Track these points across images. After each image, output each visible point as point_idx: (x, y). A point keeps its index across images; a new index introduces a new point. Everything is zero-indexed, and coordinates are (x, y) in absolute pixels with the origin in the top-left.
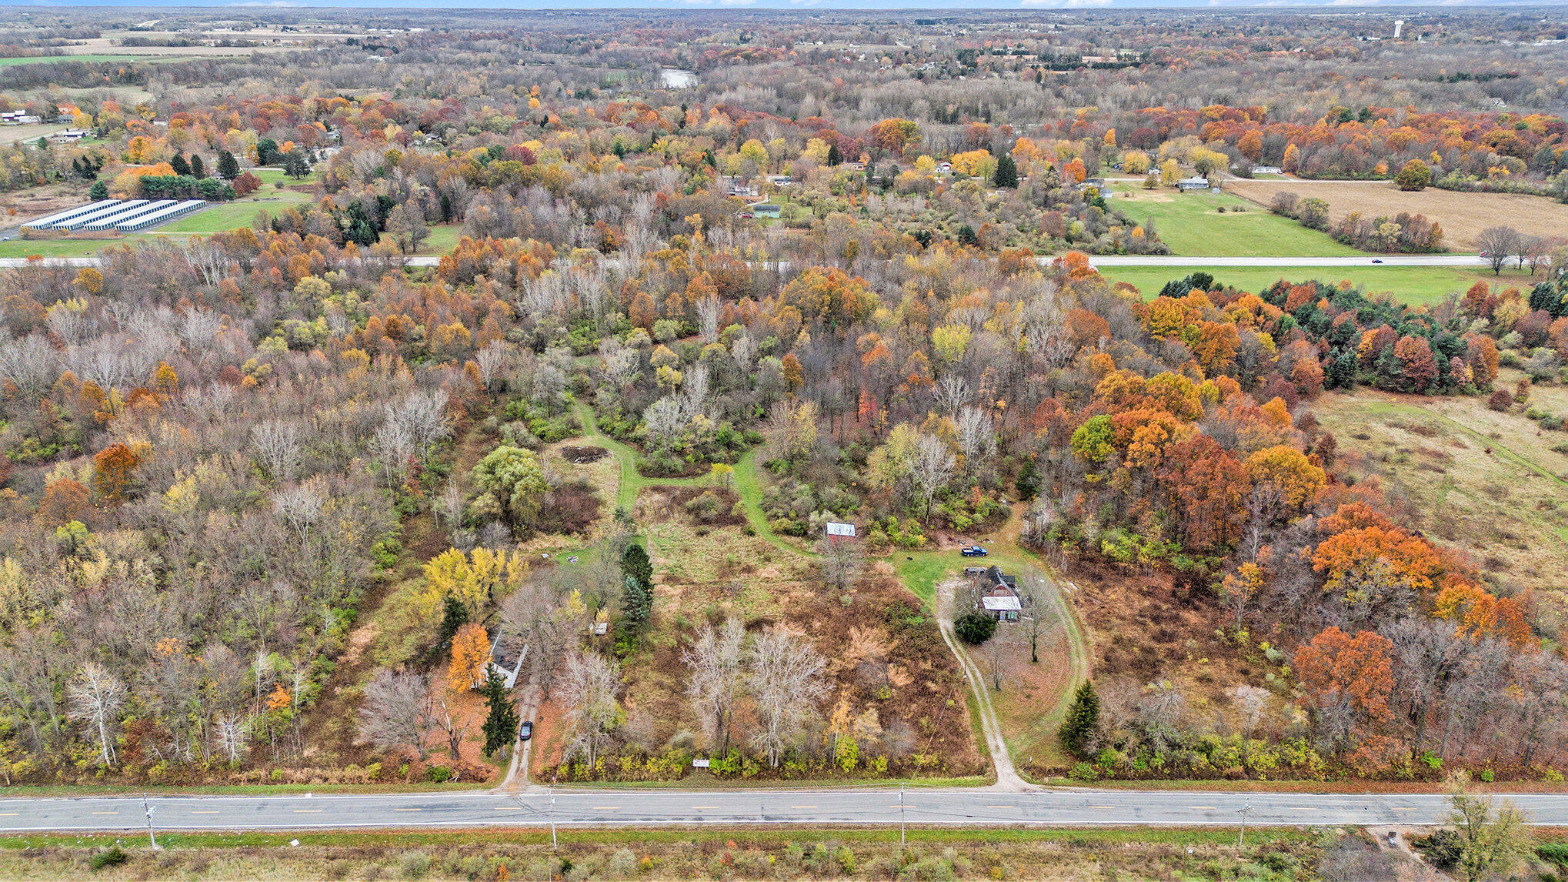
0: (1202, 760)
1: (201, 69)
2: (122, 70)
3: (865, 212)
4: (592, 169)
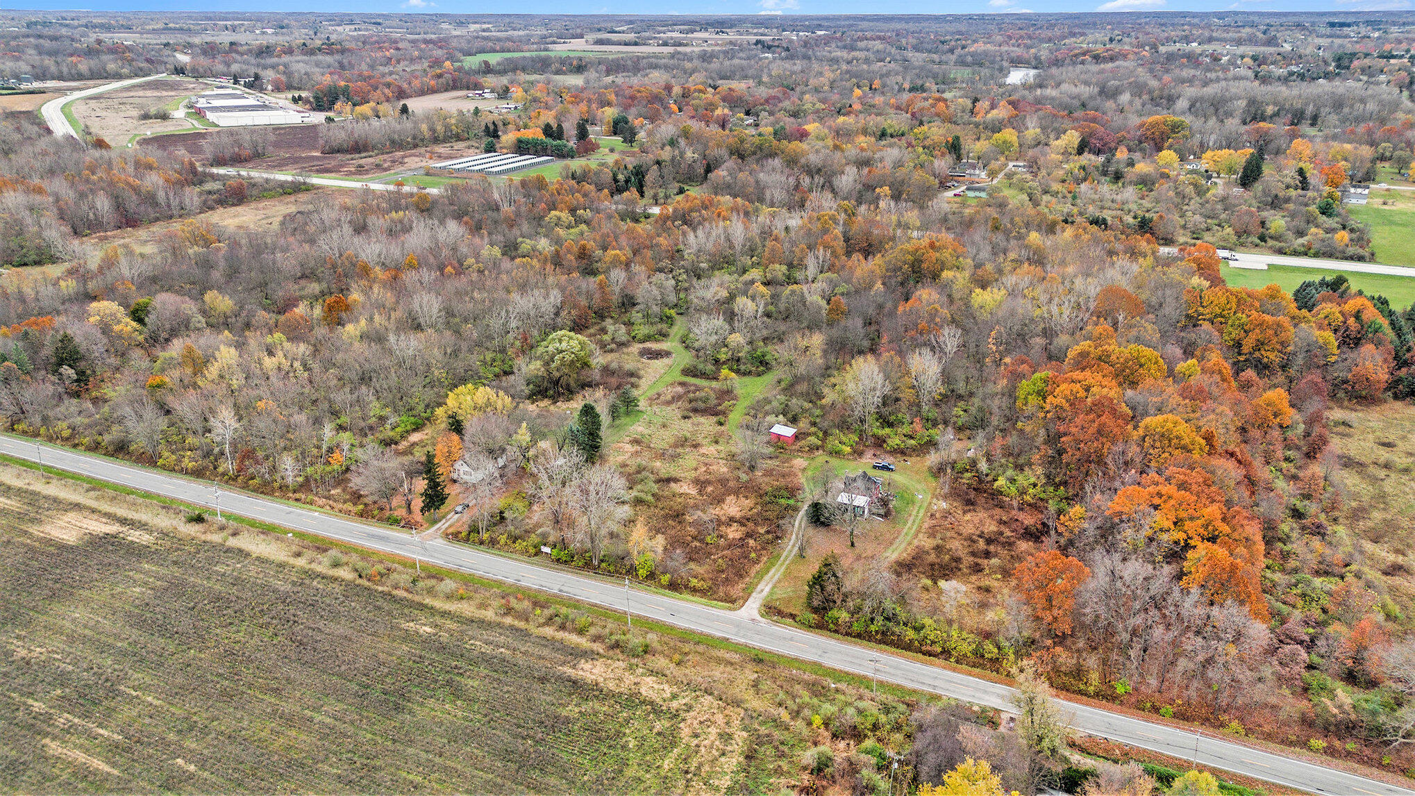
0: (911, 634)
1: (629, 62)
2: (575, 63)
3: (1074, 198)
4: (836, 147)
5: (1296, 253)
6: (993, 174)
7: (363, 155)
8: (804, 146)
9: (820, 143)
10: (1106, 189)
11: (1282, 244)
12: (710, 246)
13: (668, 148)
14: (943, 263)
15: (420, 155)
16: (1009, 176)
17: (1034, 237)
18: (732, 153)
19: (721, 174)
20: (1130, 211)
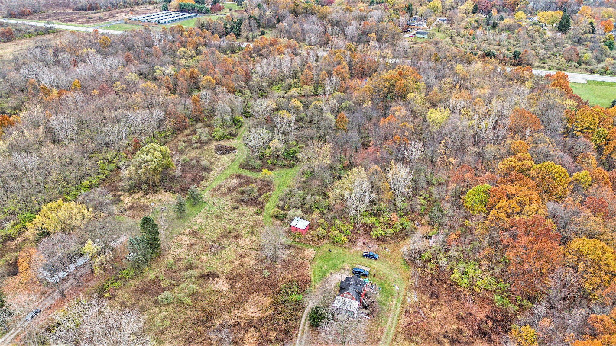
3: (473, 38)
4: (348, 9)
5: (599, 73)
6: (429, 25)
7: (95, 11)
8: (330, 9)
9: (339, 7)
10: (491, 33)
11: (592, 67)
12: (268, 71)
13: (257, 9)
14: (408, 87)
15: (127, 12)
16: (438, 26)
17: (459, 67)
18: (291, 12)
19: (284, 24)
20: (504, 46)
